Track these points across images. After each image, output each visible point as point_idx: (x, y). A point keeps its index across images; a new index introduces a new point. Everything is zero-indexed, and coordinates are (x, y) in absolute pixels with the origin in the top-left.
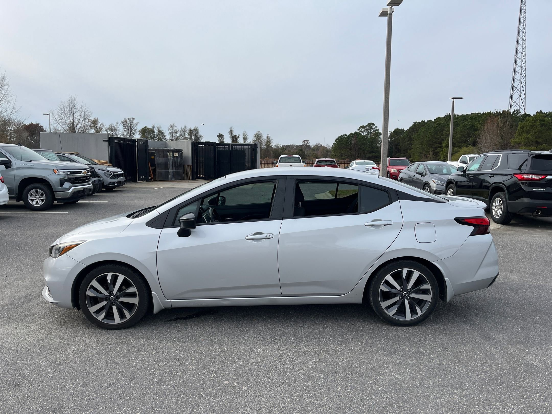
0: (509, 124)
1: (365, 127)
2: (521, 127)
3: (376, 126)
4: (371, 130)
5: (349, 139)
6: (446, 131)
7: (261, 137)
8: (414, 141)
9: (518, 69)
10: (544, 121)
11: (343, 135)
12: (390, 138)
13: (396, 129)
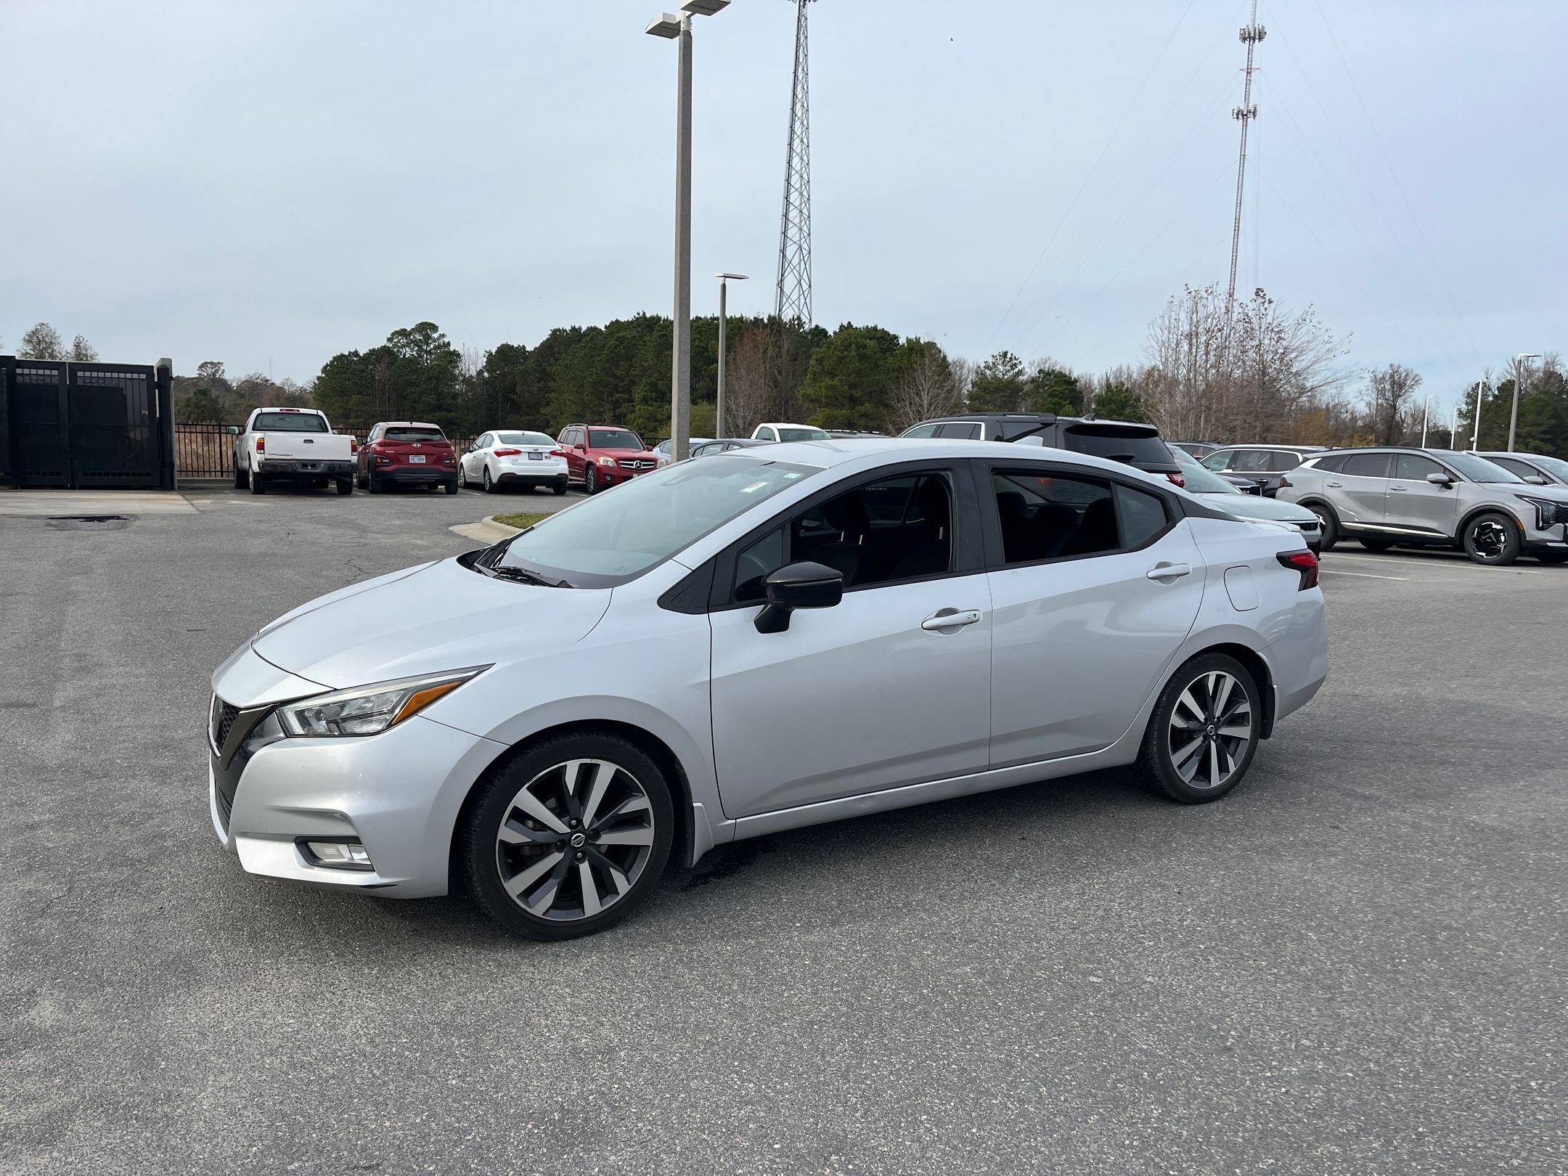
0: (788, 350)
1: (410, 334)
2: (817, 360)
3: (440, 331)
4: (428, 344)
5: (367, 368)
6: (641, 360)
7: (51, 343)
8: (555, 380)
9: (793, 214)
10: (865, 347)
11: (347, 354)
12: (488, 371)
13: (503, 345)
